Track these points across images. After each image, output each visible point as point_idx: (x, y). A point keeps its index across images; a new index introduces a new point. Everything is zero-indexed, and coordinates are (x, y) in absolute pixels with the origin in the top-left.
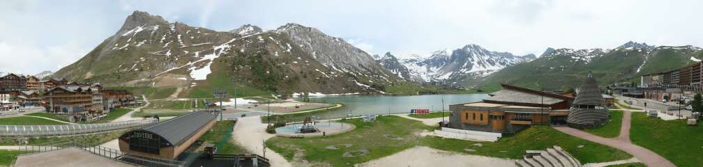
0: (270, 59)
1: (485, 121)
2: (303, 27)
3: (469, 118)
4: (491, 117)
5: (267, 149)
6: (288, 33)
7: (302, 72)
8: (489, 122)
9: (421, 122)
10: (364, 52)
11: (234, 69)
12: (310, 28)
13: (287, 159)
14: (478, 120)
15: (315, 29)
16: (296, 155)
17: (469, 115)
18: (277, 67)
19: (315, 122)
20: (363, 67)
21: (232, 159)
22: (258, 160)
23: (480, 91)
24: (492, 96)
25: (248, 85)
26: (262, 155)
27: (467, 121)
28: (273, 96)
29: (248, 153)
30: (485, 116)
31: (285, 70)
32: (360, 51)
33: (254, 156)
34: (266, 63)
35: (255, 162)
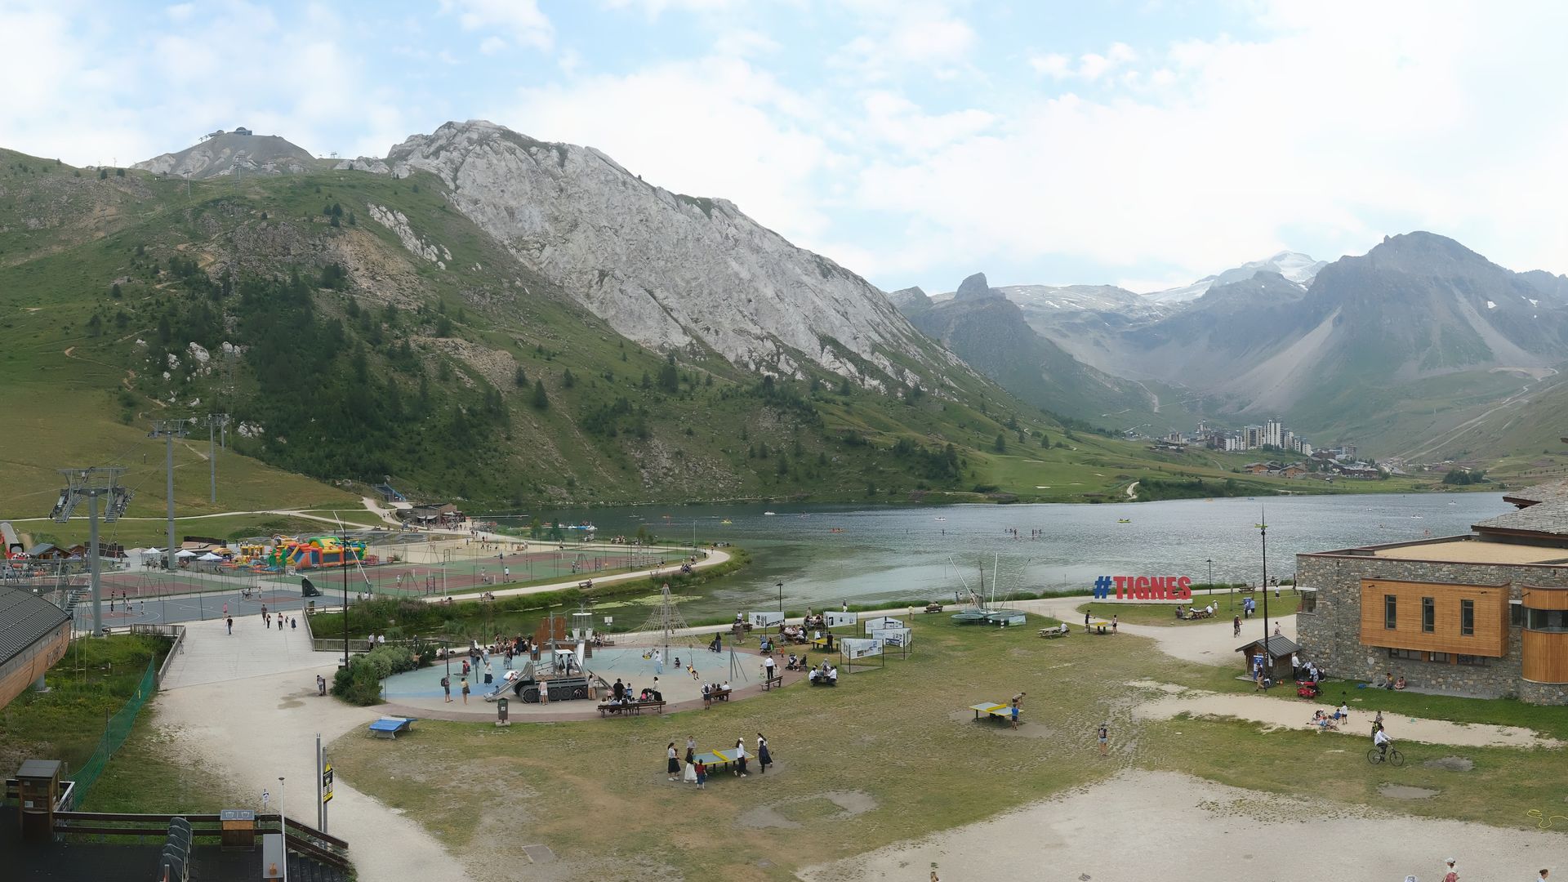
0: (353, 311)
1: (1487, 639)
2: (526, 144)
3: (1400, 624)
4: (1515, 616)
5: (338, 786)
6: (446, 175)
7: (521, 381)
8: (1507, 643)
9: (1148, 642)
10: (846, 274)
11: (165, 367)
12: (563, 151)
13: (444, 839)
14: (1448, 635)
15: (591, 153)
16: (488, 820)
17: (1400, 607)
18: (391, 355)
19: (589, 646)
20: (840, 351)
21: (152, 840)
22: (291, 841)
23: (1459, 481)
24: (1523, 504)
25: (239, 447)
26: (312, 822)
27: (1391, 641)
28: (370, 504)
29: (240, 806)
30: (1488, 610)
31: (431, 368)
32: (827, 269)
33: (268, 822)
34: (335, 326)
35: (274, 853)
